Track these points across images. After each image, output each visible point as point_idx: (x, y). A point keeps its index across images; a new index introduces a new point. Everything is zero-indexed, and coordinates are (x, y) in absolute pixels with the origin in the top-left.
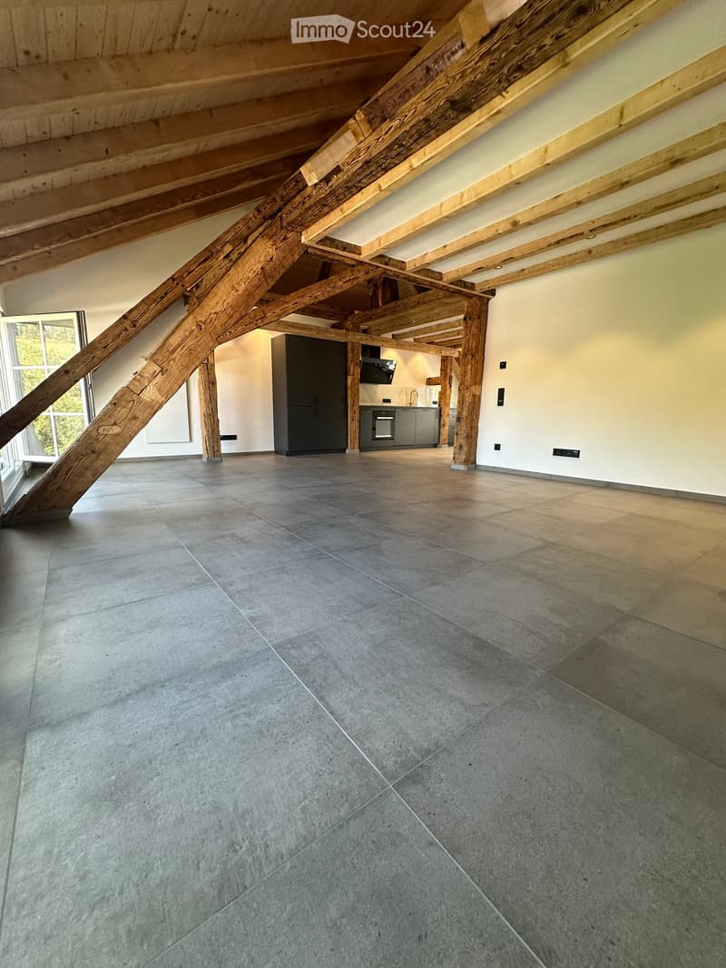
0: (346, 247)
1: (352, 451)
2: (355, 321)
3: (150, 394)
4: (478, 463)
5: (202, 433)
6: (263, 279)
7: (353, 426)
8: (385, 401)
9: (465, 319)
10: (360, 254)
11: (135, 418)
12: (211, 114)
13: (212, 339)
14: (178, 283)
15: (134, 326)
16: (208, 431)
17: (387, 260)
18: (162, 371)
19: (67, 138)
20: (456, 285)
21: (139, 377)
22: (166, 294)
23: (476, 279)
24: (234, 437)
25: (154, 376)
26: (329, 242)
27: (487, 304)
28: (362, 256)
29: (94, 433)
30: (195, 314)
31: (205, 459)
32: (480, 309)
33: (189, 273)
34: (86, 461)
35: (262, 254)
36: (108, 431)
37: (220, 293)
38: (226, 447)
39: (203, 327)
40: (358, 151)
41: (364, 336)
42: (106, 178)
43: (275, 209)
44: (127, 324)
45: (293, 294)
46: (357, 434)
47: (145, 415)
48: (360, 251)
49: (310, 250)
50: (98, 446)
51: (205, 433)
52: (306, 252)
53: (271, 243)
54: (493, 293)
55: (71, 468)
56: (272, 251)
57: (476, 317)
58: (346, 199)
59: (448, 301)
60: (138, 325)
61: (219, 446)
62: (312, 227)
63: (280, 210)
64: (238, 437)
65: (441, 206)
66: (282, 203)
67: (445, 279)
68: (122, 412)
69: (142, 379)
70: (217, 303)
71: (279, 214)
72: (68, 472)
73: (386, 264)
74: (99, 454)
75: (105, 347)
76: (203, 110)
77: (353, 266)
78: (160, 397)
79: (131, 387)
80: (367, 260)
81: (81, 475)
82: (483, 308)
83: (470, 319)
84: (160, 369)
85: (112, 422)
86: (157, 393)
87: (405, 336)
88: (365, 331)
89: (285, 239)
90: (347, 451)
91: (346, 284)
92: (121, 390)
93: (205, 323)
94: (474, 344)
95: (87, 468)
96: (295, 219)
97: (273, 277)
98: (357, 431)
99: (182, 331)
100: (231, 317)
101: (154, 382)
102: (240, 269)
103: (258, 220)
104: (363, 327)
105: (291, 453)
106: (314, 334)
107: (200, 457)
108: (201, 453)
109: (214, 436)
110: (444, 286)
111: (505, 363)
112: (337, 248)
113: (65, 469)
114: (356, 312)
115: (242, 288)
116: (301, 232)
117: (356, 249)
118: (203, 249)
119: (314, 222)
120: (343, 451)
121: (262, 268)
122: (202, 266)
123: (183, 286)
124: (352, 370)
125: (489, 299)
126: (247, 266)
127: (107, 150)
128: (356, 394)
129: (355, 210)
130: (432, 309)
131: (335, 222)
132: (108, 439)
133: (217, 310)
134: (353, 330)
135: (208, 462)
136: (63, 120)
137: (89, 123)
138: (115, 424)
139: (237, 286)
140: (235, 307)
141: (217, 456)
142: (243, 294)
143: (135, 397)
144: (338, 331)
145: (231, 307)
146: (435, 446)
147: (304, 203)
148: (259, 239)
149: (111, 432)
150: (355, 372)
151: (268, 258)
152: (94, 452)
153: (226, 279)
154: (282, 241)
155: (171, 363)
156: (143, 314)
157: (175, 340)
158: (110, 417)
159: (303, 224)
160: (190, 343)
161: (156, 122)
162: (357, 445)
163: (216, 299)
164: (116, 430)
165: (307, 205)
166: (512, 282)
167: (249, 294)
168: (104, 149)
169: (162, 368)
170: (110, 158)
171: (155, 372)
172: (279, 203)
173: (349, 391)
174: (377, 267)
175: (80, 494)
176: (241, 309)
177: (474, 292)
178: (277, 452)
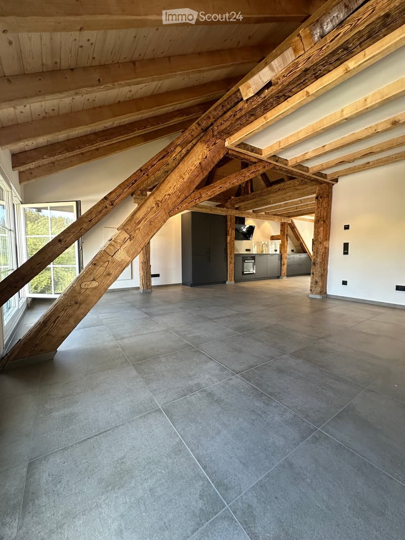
0: (253, 150)
1: (230, 282)
2: (232, 202)
3: (121, 255)
4: (328, 293)
5: (140, 274)
6: (200, 171)
7: (231, 267)
8: (247, 250)
9: (317, 198)
10: (261, 154)
11: (109, 274)
12: (169, 60)
13: (166, 213)
14: (144, 174)
15: (112, 205)
16: (144, 273)
17: (277, 158)
18: (130, 238)
19: (72, 70)
20: (317, 176)
21: (113, 242)
22: (136, 181)
23: (328, 172)
24: (158, 275)
25: (124, 241)
26: (243, 146)
27: (332, 187)
28: (262, 156)
29: (78, 288)
30: (155, 196)
31: (141, 291)
32: (328, 191)
33: (153, 166)
34: (70, 311)
35: (200, 155)
36: (88, 285)
37: (172, 181)
38: (154, 282)
39: (160, 205)
40: (296, 65)
41: (237, 212)
42: (94, 108)
43: (209, 124)
44: (107, 203)
45: (218, 182)
46: (233, 272)
47: (117, 271)
48: (262, 152)
49: (230, 152)
50: (80, 298)
51: (142, 274)
52: (227, 153)
53: (206, 146)
54: (336, 181)
55: (58, 317)
56: (206, 152)
57: (326, 196)
58: (273, 107)
59: (301, 187)
60: (115, 204)
61: (150, 282)
62: (236, 135)
63: (212, 124)
64: (160, 276)
65: (343, 111)
66: (214, 120)
67: (310, 172)
68: (100, 270)
69: (116, 244)
70: (170, 188)
71: (211, 127)
72: (56, 320)
73: (277, 161)
74: (81, 304)
75: (90, 221)
76: (164, 57)
77: (255, 163)
78: (128, 257)
79: (108, 251)
80: (265, 159)
81: (66, 322)
82: (330, 191)
83: (321, 197)
84: (129, 237)
85: (92, 278)
86: (126, 255)
87: (261, 211)
88: (237, 209)
89: (215, 144)
90: (227, 283)
91: (252, 174)
92: (100, 253)
93: (161, 202)
94: (325, 214)
95: (70, 316)
96: (226, 129)
97: (207, 170)
98: (233, 269)
99: (145, 208)
100: (179, 197)
101: (125, 246)
102: (185, 163)
103: (198, 131)
104: (236, 206)
105: (194, 285)
106: (208, 211)
107: (138, 288)
108: (139, 286)
109: (148, 275)
110: (308, 176)
111: (348, 226)
112: (248, 150)
113: (53, 319)
114: (232, 197)
115: (187, 177)
116: (225, 139)
117: (259, 151)
118: (162, 149)
119: (237, 130)
120: (224, 282)
121: (200, 163)
122: (161, 161)
123: (147, 175)
124: (230, 233)
125: (333, 185)
126: (190, 162)
127: (99, 80)
128: (233, 247)
129: (278, 116)
130: (285, 194)
131: (256, 128)
132: (88, 292)
133: (170, 192)
134: (231, 208)
135: (143, 293)
136: (70, 53)
137: (89, 58)
138: (94, 280)
139: (184, 176)
140: (181, 191)
141: (149, 289)
142: (187, 182)
143: (110, 258)
144: (222, 209)
145: (179, 190)
146: (278, 277)
147: (235, 115)
148: (199, 144)
149: (90, 286)
150: (232, 233)
151: (204, 157)
152: (76, 303)
153: (177, 170)
154: (213, 145)
155: (137, 231)
156: (118, 196)
157: (140, 214)
158: (90, 274)
159: (229, 133)
160: (151, 216)
161: (134, 63)
162: (233, 279)
163: (169, 185)
164: (95, 284)
165: (237, 117)
166: (359, 171)
167: (191, 181)
168: (98, 79)
169: (130, 235)
170: (101, 85)
171: (125, 238)
172: (212, 120)
173: (228, 245)
174: (270, 163)
175: (64, 338)
176: (186, 192)
177: (326, 180)
178: (184, 284)
